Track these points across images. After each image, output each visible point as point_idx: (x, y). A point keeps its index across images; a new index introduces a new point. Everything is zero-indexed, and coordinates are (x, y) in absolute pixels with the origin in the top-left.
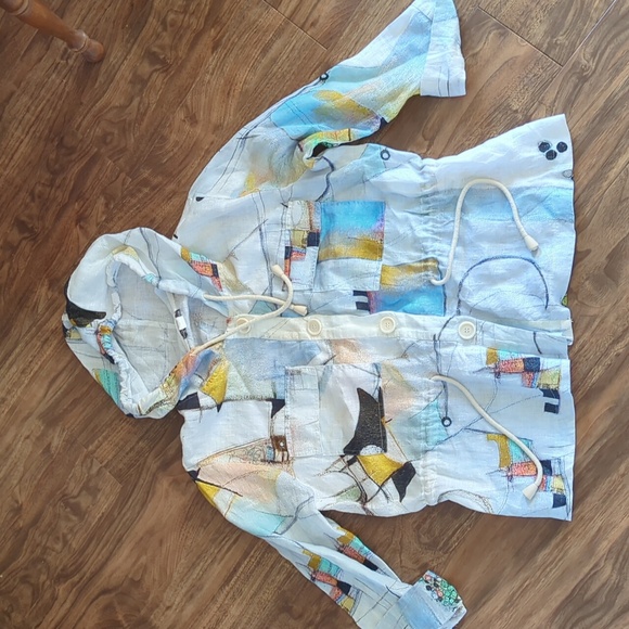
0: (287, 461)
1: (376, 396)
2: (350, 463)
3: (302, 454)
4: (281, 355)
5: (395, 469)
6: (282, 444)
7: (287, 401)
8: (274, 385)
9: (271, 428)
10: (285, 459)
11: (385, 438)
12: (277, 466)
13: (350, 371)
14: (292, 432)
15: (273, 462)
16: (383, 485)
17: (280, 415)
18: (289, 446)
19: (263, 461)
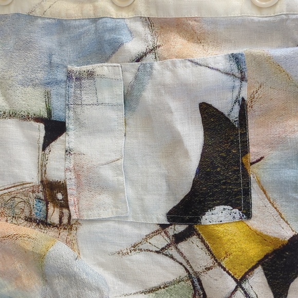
0: (68, 225)
1: (234, 115)
2: (179, 238)
3: (93, 215)
4: (61, 45)
5: (269, 249)
6: (60, 196)
7: (70, 125)
8: (48, 95)
9: (42, 168)
10: (65, 221)
11: (247, 192)
12: (52, 232)
13: (186, 72)
14: (78, 177)
15: (44, 223)
16: (244, 278)
17: (57, 147)
18: (71, 200)
19: (29, 220)
